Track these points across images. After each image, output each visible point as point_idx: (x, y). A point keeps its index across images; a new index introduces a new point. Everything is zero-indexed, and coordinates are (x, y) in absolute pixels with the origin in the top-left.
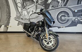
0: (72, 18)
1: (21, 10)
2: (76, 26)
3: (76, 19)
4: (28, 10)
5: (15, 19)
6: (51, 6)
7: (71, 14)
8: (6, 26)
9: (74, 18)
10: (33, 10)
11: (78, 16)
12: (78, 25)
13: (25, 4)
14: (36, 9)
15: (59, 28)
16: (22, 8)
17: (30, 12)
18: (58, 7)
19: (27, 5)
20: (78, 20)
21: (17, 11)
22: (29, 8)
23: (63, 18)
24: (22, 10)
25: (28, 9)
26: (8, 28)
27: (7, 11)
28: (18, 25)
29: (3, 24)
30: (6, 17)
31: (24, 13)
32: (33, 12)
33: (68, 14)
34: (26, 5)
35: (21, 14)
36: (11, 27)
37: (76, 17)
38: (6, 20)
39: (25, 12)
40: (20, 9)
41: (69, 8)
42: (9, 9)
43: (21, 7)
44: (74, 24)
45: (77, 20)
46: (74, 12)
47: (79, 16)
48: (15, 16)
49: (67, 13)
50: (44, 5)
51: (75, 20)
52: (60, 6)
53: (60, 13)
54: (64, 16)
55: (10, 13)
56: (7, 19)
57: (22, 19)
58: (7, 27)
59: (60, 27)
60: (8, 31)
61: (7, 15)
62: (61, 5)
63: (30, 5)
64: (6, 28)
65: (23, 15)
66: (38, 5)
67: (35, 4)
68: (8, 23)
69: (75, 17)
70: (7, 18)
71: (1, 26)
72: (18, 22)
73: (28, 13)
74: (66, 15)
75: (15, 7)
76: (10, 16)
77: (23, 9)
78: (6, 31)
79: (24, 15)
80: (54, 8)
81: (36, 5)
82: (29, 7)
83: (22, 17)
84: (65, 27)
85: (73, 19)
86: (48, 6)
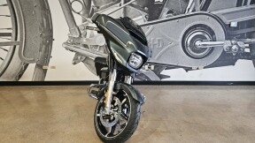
0: (222, 43)
1: (83, 22)
2: (234, 64)
3: (234, 47)
5: (65, 46)
6: (166, 10)
7: (220, 32)
8: (39, 66)
9: (227, 44)
11: (239, 38)
12: (239, 61)
13: (92, 4)
15: (187, 71)
16: (86, 15)
18: (186, 14)
19: (98, 8)
20: (240, 48)
21: (71, 24)
23: (198, 43)
24: (86, 20)
26: (45, 71)
27: (42, 24)
28: (75, 64)
29: (32, 62)
30: (40, 40)
33: (212, 33)
34: (95, 8)
35: (82, 32)
36: (53, 67)
37: (233, 42)
38: (40, 50)
40: (79, 20)
41: (215, 17)
42: (47, 19)
43: (81, 13)
44: (228, 59)
45: (235, 50)
46: (227, 27)
47: (241, 37)
48: (66, 39)
49: (210, 29)
50: (146, 8)
51: (230, 48)
52: (191, 10)
53: (190, 28)
54: (202, 38)
55: (51, 31)
56: (44, 46)
57: (85, 46)
58: (44, 67)
59: (190, 69)
60: (46, 80)
61: (44, 35)
62: (194, 8)
63: (107, 7)
64: (41, 72)
65: (88, 36)
66: (131, 7)
67: (123, 5)
68: (46, 57)
69: (231, 39)
70: (43, 43)
71: (27, 65)
72: (74, 53)
74: (207, 36)
75: (66, 12)
76: (51, 39)
77: (88, 19)
78: (40, 80)
79: (92, 36)
80: (175, 15)
81: (125, 8)
83: (84, 41)
84: (205, 68)
85: (225, 47)
86: (156, 12)
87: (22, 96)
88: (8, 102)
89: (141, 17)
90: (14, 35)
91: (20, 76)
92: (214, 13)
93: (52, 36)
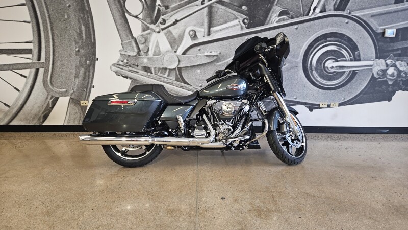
0: (371, 64)
2: (390, 100)
3: (391, 71)
4: (175, 31)
5: (115, 69)
6: (277, 9)
7: (366, 45)
8: (74, 101)
9: (379, 65)
10: (196, 29)
11: (400, 55)
12: (399, 94)
13: (158, 2)
14: (210, 25)
15: (311, 110)
16: (149, 20)
17: (181, 37)
18: (311, 16)
19: (167, 7)
20: (399, 71)
21: (125, 33)
22: (177, 21)
23: (330, 64)
24: (148, 28)
25: (174, 24)
26: (84, 108)
27: (80, 35)
29: (64, 94)
30: (75, 60)
31: (157, 45)
32: (195, 36)
33: (353, 47)
35: (141, 47)
37: (389, 62)
38: (76, 76)
39: (159, 40)
40: (136, 27)
41: (359, 21)
42: (87, 27)
43: (141, 16)
44: (379, 91)
45: (392, 75)
46: (379, 38)
48: (116, 58)
49: (349, 40)
50: (244, 7)
51: (384, 71)
52: (318, 10)
53: (317, 40)
54: (337, 56)
55: (93, 45)
56: (82, 70)
57: (147, 69)
58: (83, 103)
59: (317, 107)
61: (82, 51)
62: (324, 6)
63: (181, 6)
64: (77, 110)
65: (151, 53)
66: (219, 6)
67: (207, 3)
68: (86, 88)
69: (385, 58)
70: (81, 65)
71: (57, 99)
72: (129, 81)
73: (174, 42)
74: (344, 52)
75: (117, 15)
76: (92, 58)
77: (152, 26)
78: (76, 123)
79: (157, 53)
80: (292, 18)
81: (210, 7)
82: (178, 16)
83: (145, 61)
84: (340, 105)
85: (376, 70)
86: (261, 13)
87: (48, 149)
88: (26, 157)
89: (236, 22)
90: (35, 52)
91: (45, 117)
92: (358, 14)
93: (94, 54)
